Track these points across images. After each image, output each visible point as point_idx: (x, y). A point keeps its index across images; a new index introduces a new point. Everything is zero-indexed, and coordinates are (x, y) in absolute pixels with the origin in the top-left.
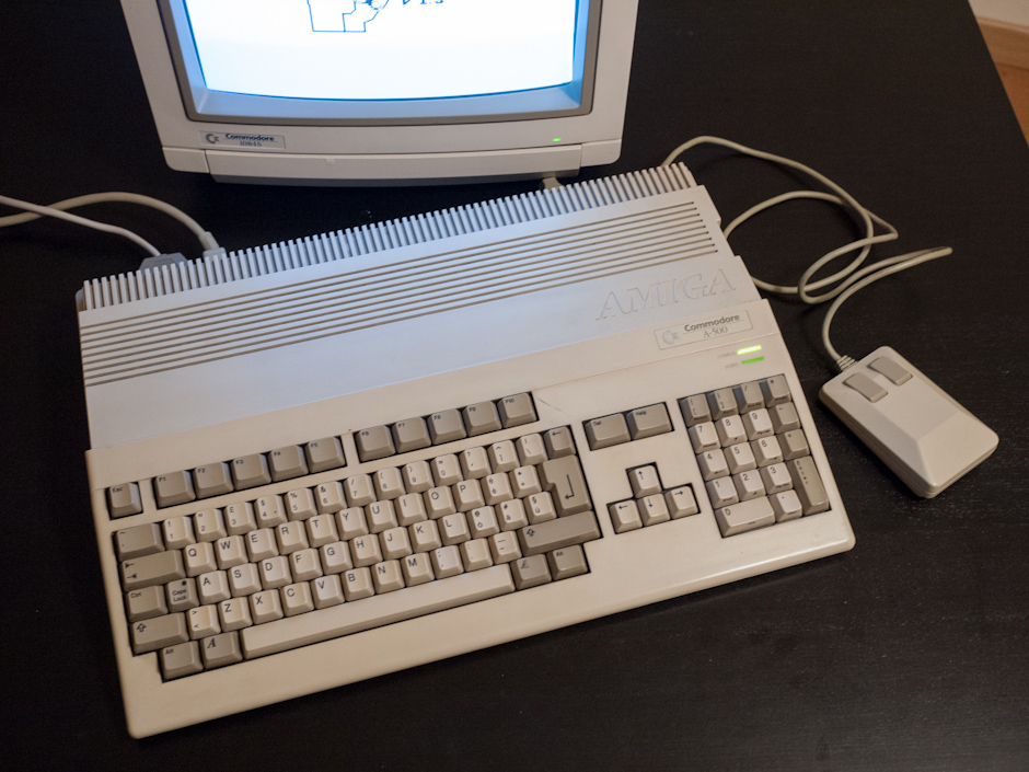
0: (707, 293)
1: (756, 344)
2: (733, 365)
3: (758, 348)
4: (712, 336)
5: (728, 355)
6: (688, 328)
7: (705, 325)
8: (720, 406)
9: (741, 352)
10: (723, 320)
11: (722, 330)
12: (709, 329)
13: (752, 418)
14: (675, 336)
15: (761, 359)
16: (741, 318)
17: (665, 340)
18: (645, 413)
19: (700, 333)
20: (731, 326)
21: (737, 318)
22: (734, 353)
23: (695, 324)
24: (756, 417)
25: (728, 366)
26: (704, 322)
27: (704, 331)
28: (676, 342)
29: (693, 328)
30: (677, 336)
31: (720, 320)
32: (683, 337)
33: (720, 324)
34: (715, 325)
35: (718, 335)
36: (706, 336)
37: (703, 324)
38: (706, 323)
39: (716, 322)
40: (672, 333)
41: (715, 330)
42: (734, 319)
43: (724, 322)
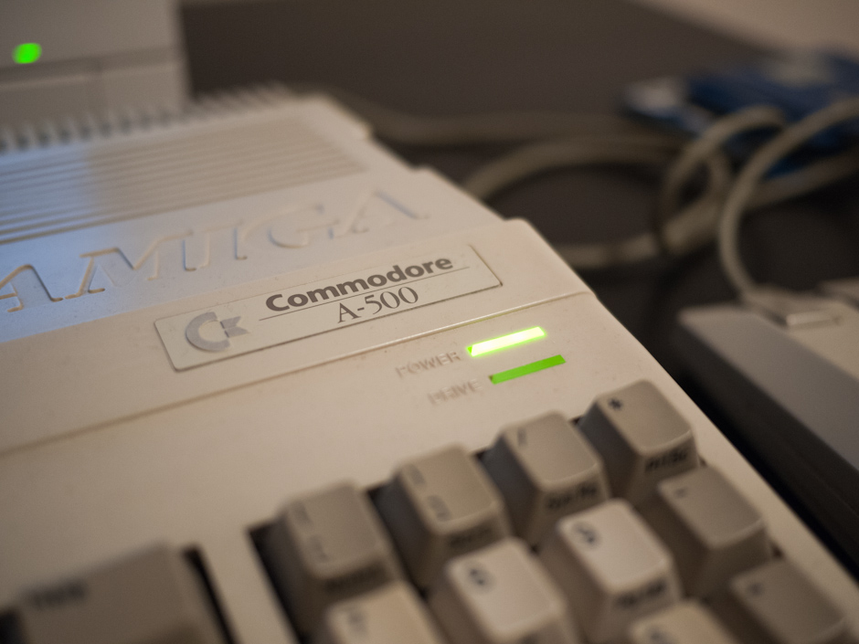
2: (458, 391)
3: (536, 333)
4: (364, 315)
5: (433, 363)
6: (280, 302)
7: (339, 290)
8: (430, 514)
9: (479, 349)
10: (399, 274)
11: (399, 298)
12: (354, 300)
14: (230, 328)
15: (556, 361)
16: (456, 266)
17: (194, 342)
19: (325, 313)
20: (427, 287)
21: (443, 264)
22: (456, 357)
23: (303, 290)
24: (591, 538)
25: (441, 395)
26: (333, 283)
27: (338, 304)
28: (236, 345)
29: (298, 300)
30: (239, 325)
31: (390, 275)
32: (262, 327)
33: (389, 283)
34: (372, 288)
35: (385, 310)
36: (347, 318)
37: (331, 288)
38: (341, 287)
39: (377, 281)
40: (219, 319)
41: (377, 298)
42: (433, 267)
43: (402, 277)
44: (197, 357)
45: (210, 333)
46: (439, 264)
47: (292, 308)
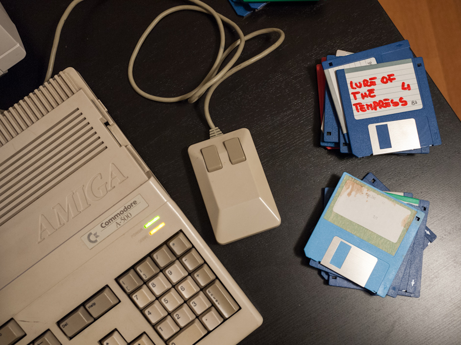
0: (109, 188)
1: (155, 216)
2: (144, 239)
3: (158, 218)
4: (122, 224)
5: (137, 233)
6: (104, 225)
7: (114, 218)
9: (147, 226)
10: (126, 209)
11: (128, 216)
12: (118, 220)
13: (168, 275)
14: (96, 235)
16: (138, 202)
17: (91, 241)
18: (94, 304)
19: (113, 226)
20: (133, 211)
21: (135, 203)
22: (141, 229)
23: (107, 220)
24: (171, 273)
25: (141, 241)
26: (113, 216)
27: (115, 222)
28: (99, 240)
29: (107, 223)
30: (98, 234)
31: (124, 209)
32: (103, 233)
33: (125, 212)
34: (121, 215)
35: (126, 221)
36: (118, 225)
37: (112, 218)
38: (115, 216)
39: (122, 212)
40: (93, 233)
41: (123, 218)
42: (133, 204)
43: (127, 210)
44: (93, 245)
45: (92, 238)
46: (134, 203)
47: (107, 226)
